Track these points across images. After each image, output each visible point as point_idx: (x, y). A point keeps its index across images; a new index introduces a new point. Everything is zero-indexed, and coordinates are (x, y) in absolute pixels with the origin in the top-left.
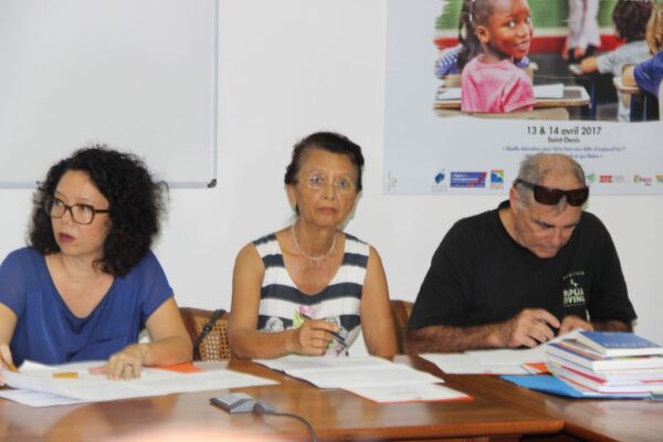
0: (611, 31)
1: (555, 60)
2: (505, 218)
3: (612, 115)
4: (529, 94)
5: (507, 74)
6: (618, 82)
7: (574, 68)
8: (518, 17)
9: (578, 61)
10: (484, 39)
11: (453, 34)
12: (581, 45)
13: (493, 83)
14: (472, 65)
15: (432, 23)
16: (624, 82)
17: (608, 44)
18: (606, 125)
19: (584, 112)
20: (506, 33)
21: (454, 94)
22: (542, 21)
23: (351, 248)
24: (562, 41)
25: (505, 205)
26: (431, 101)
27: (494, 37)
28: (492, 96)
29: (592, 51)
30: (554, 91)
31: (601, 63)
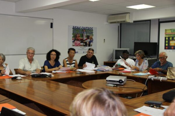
0: (86, 38)
1: (82, 41)
2: (87, 56)
3: (87, 46)
4: (80, 44)
5: (78, 42)
6: (87, 43)
7: (84, 42)
8: (79, 37)
9: (84, 41)
10: (76, 39)
11: (74, 38)
12: (84, 39)
13: (77, 43)
14: (75, 41)
15: (72, 37)
16: (88, 43)
17: (86, 39)
18: (86, 47)
19: (84, 46)
20: (78, 38)
21: (74, 44)
22: (81, 37)
23: (74, 59)
24: (83, 39)
25: (87, 55)
26: (72, 45)
27: (77, 39)
28: (77, 44)
29: (85, 40)
30: (82, 44)
31: (86, 41)
